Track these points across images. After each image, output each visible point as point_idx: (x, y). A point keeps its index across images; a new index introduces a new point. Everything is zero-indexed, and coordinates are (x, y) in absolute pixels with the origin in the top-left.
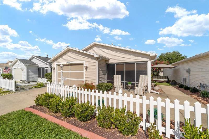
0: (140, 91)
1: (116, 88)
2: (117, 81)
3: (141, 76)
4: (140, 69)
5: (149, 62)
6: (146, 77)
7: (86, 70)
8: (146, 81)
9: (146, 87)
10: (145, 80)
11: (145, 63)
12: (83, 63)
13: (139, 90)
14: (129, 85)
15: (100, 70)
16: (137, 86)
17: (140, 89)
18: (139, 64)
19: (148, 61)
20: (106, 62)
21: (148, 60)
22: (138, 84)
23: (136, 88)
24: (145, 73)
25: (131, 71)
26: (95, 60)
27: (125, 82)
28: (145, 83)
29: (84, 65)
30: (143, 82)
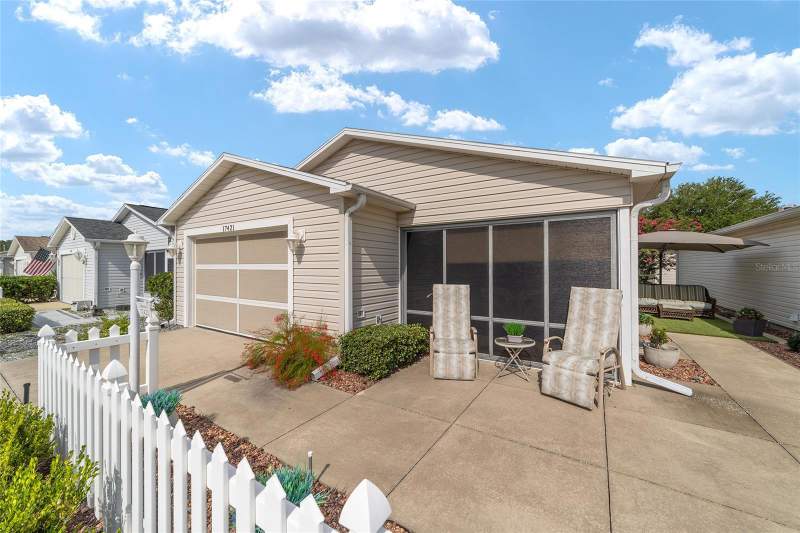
0: (575, 380)
1: (441, 355)
2: (452, 315)
3: (577, 293)
4: (574, 255)
5: (623, 214)
6: (609, 300)
7: (299, 262)
8: (607, 320)
9: (613, 356)
10: (600, 312)
11: (600, 224)
12: (286, 226)
13: (566, 372)
14: (512, 338)
15: (365, 258)
16: (557, 345)
17: (575, 368)
18: (565, 225)
19: (615, 210)
20: (397, 220)
21: (617, 202)
22: (561, 333)
23: (551, 357)
24: (601, 276)
25: (522, 264)
26: (336, 211)
27: (491, 319)
28: (606, 334)
29: (291, 236)
30: (590, 328)
